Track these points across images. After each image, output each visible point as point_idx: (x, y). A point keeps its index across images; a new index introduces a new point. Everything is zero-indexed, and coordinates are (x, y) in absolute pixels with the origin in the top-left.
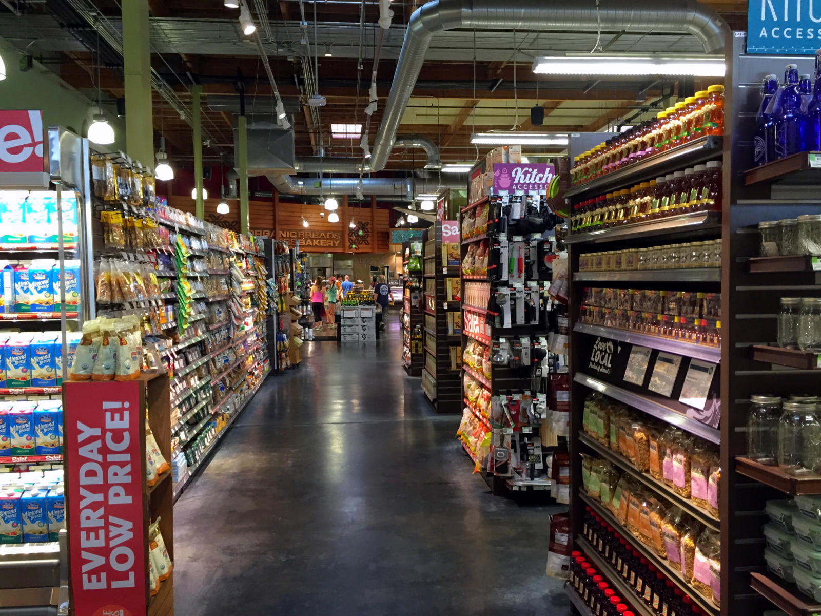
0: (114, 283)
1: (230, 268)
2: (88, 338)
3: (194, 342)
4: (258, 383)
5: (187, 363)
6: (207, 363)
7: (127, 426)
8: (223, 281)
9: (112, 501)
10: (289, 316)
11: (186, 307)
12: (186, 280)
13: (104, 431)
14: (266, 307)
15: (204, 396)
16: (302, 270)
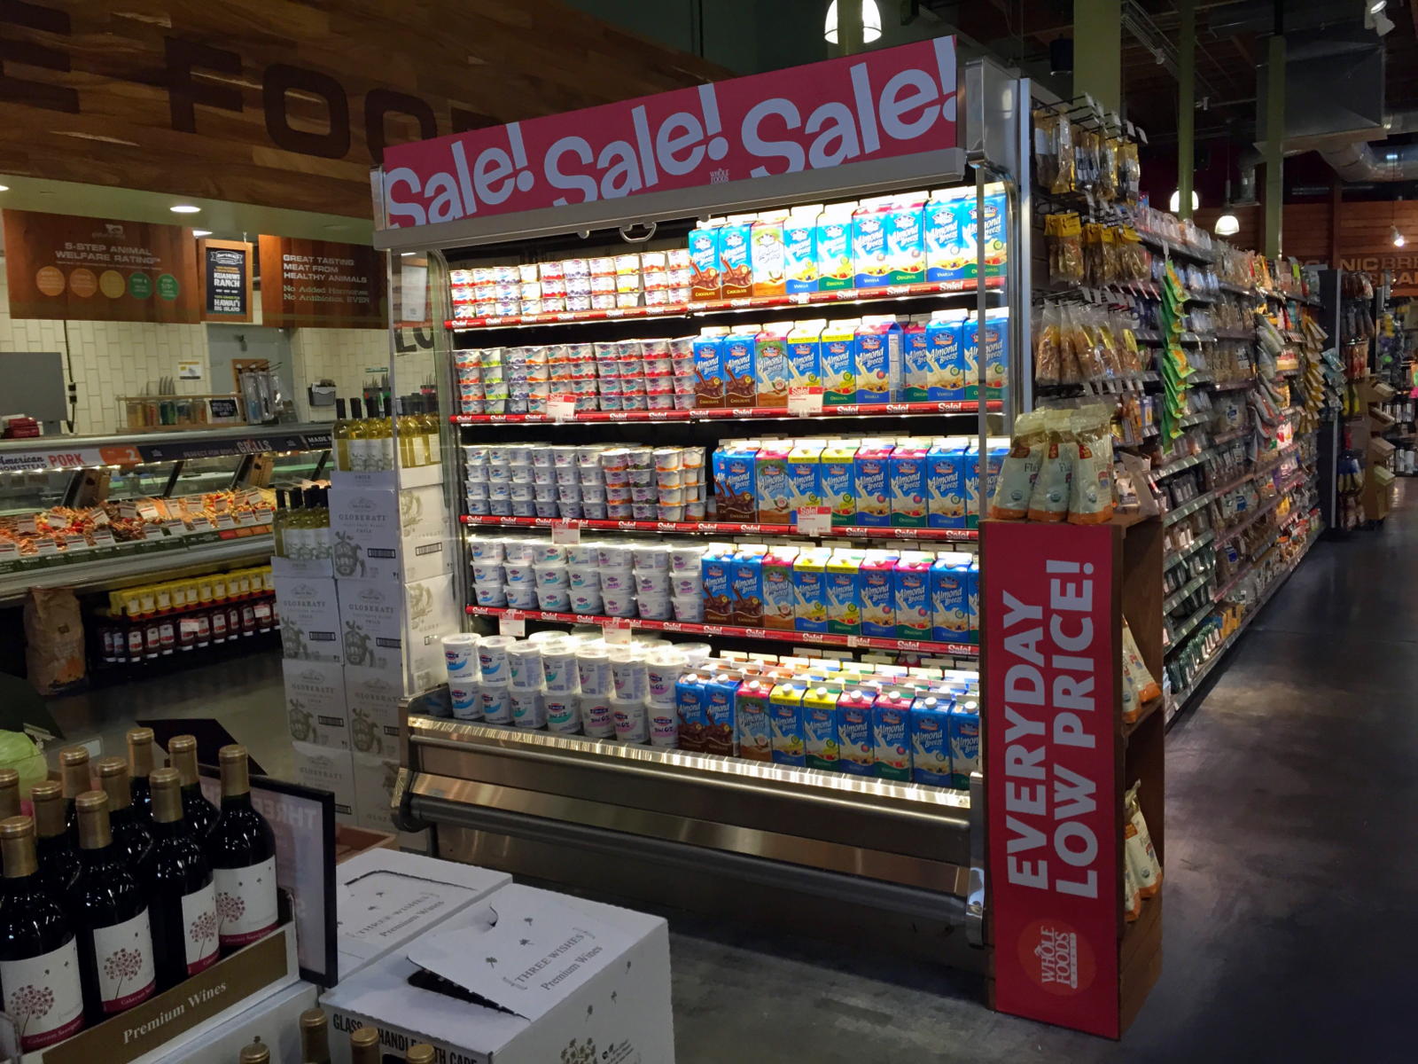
0: (1066, 345)
1: (1256, 326)
2: (1023, 444)
3: (1187, 465)
4: (1298, 551)
5: (1174, 504)
6: (1207, 507)
7: (1089, 608)
8: (1241, 352)
9: (1060, 738)
10: (1367, 424)
11: (1179, 398)
12: (1179, 348)
13: (1048, 613)
14: (1321, 405)
15: (1202, 568)
16: (1396, 331)
